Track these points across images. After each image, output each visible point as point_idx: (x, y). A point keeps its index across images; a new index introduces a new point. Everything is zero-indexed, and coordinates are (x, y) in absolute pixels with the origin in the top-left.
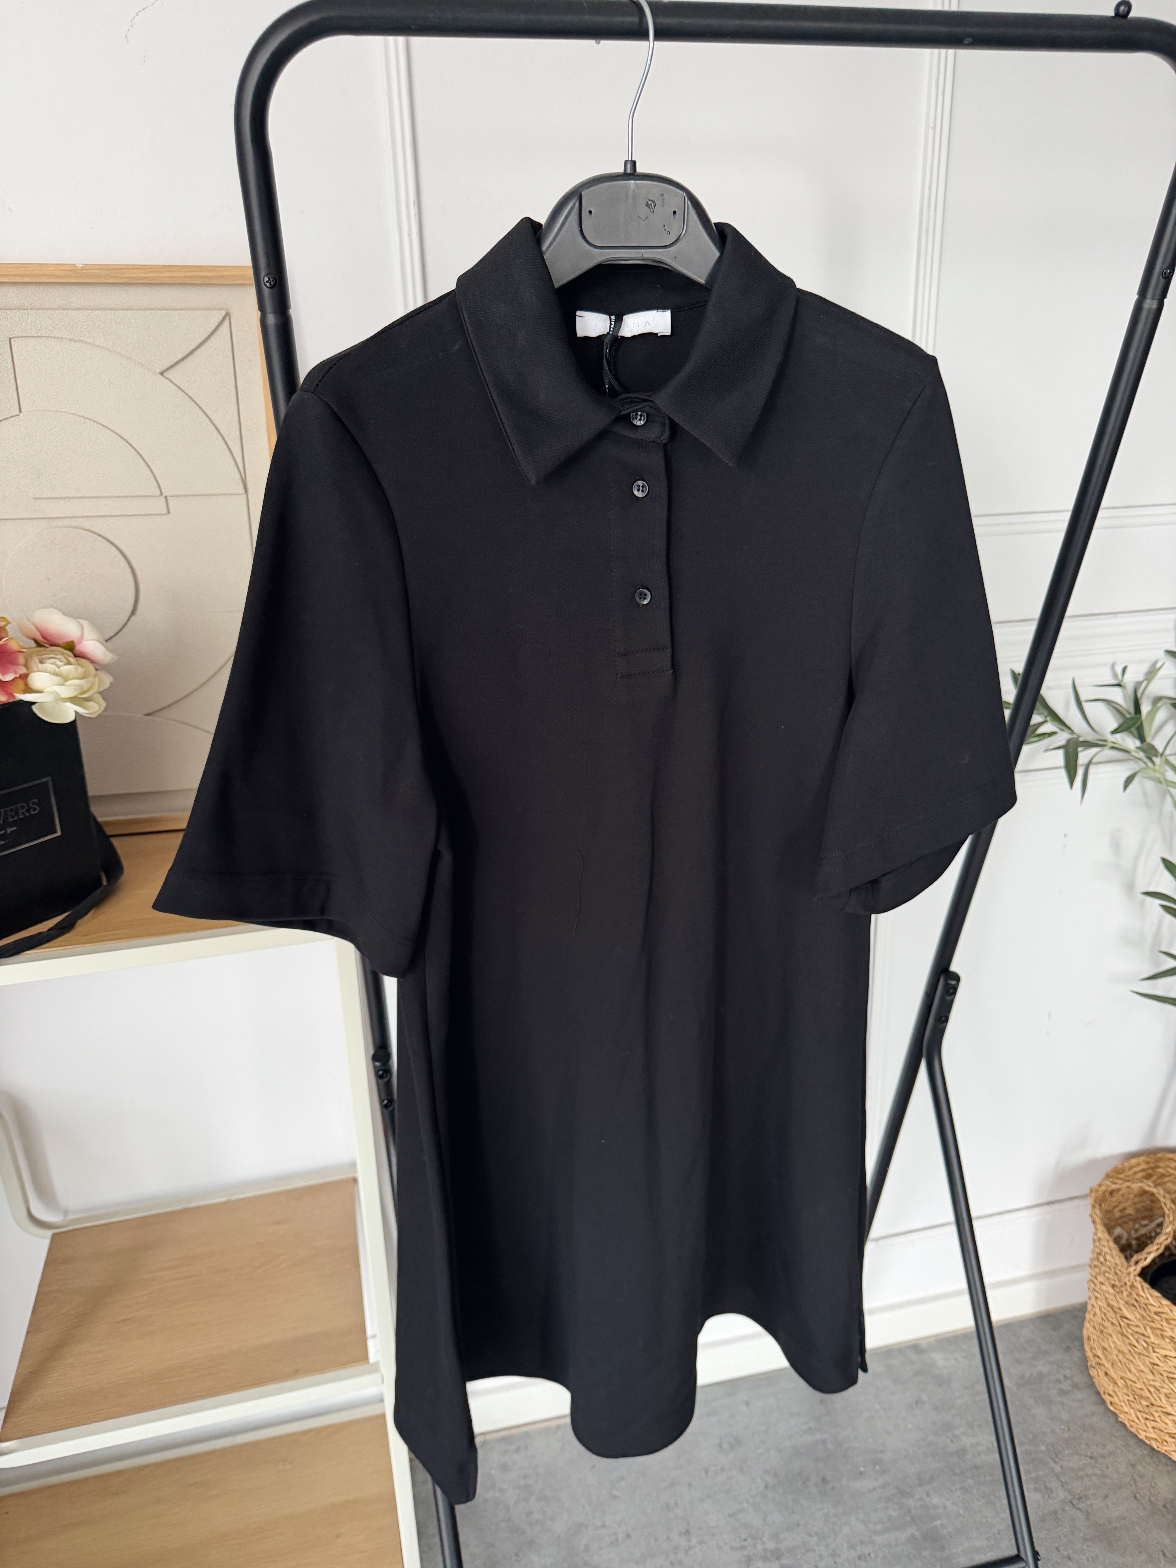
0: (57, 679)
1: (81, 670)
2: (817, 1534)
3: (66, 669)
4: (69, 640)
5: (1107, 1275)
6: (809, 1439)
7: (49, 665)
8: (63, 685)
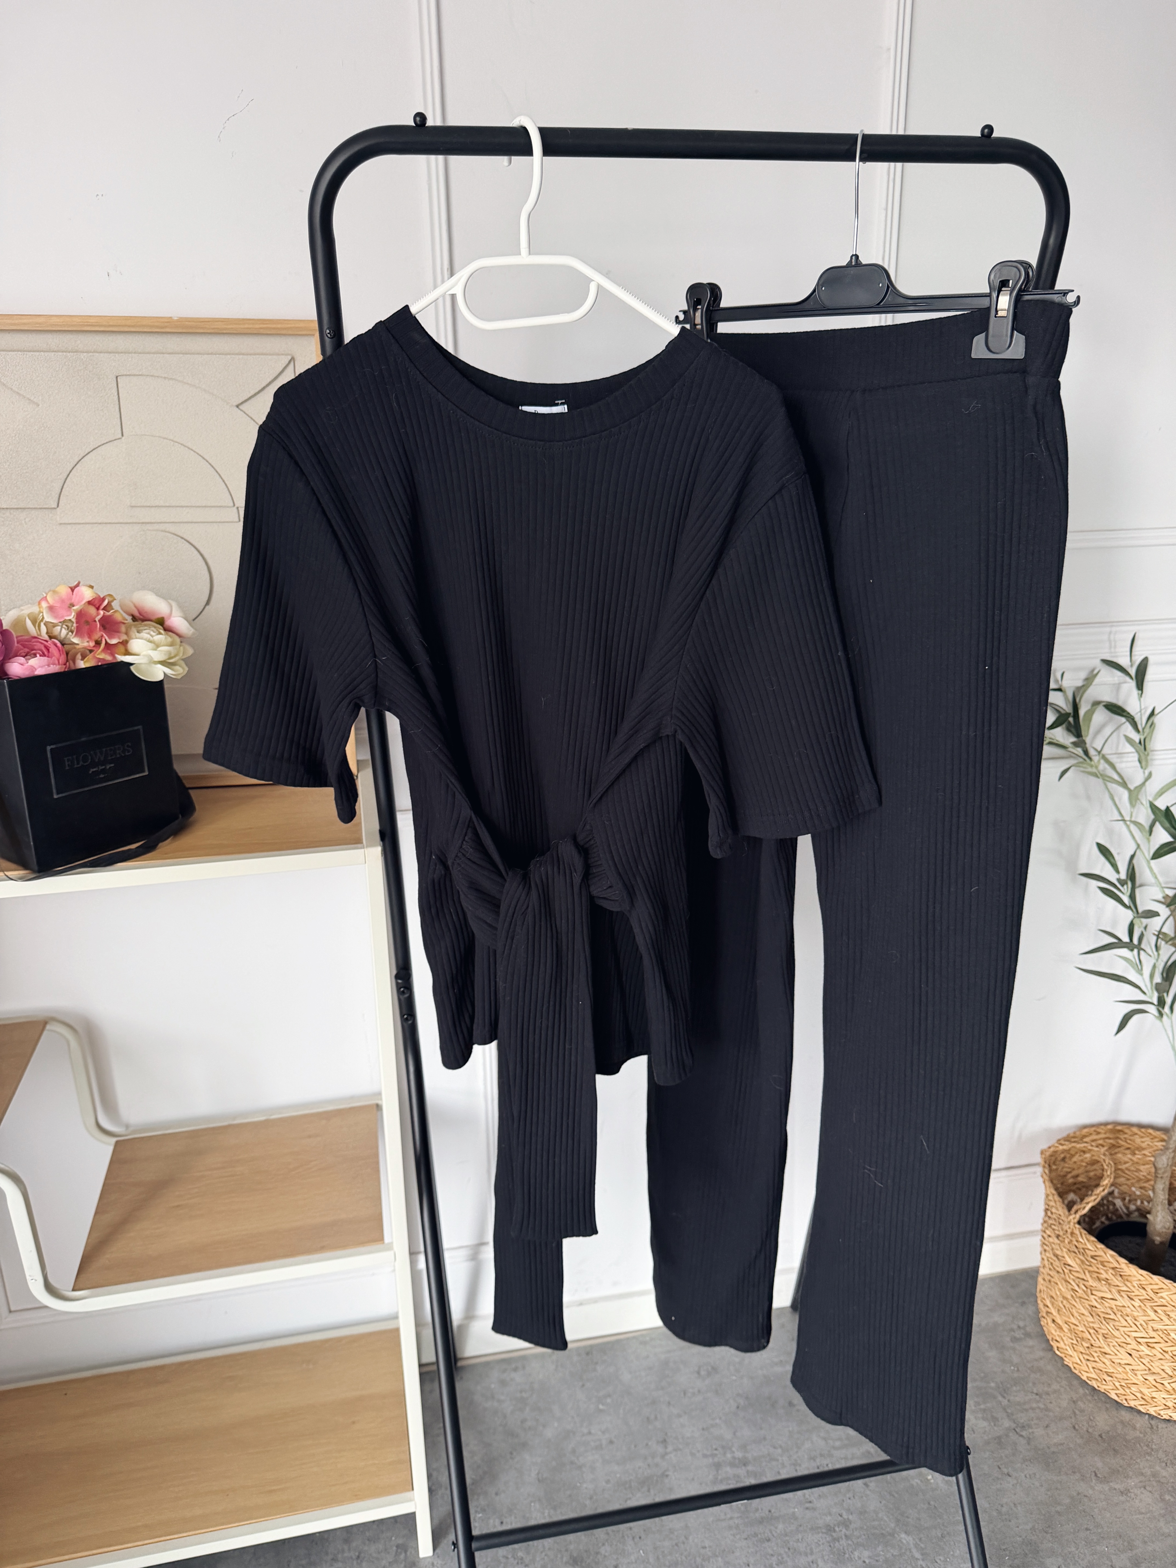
0: (151, 645)
1: (169, 640)
3: (158, 638)
4: (160, 616)
5: (1053, 1227)
7: (144, 634)
8: (155, 650)
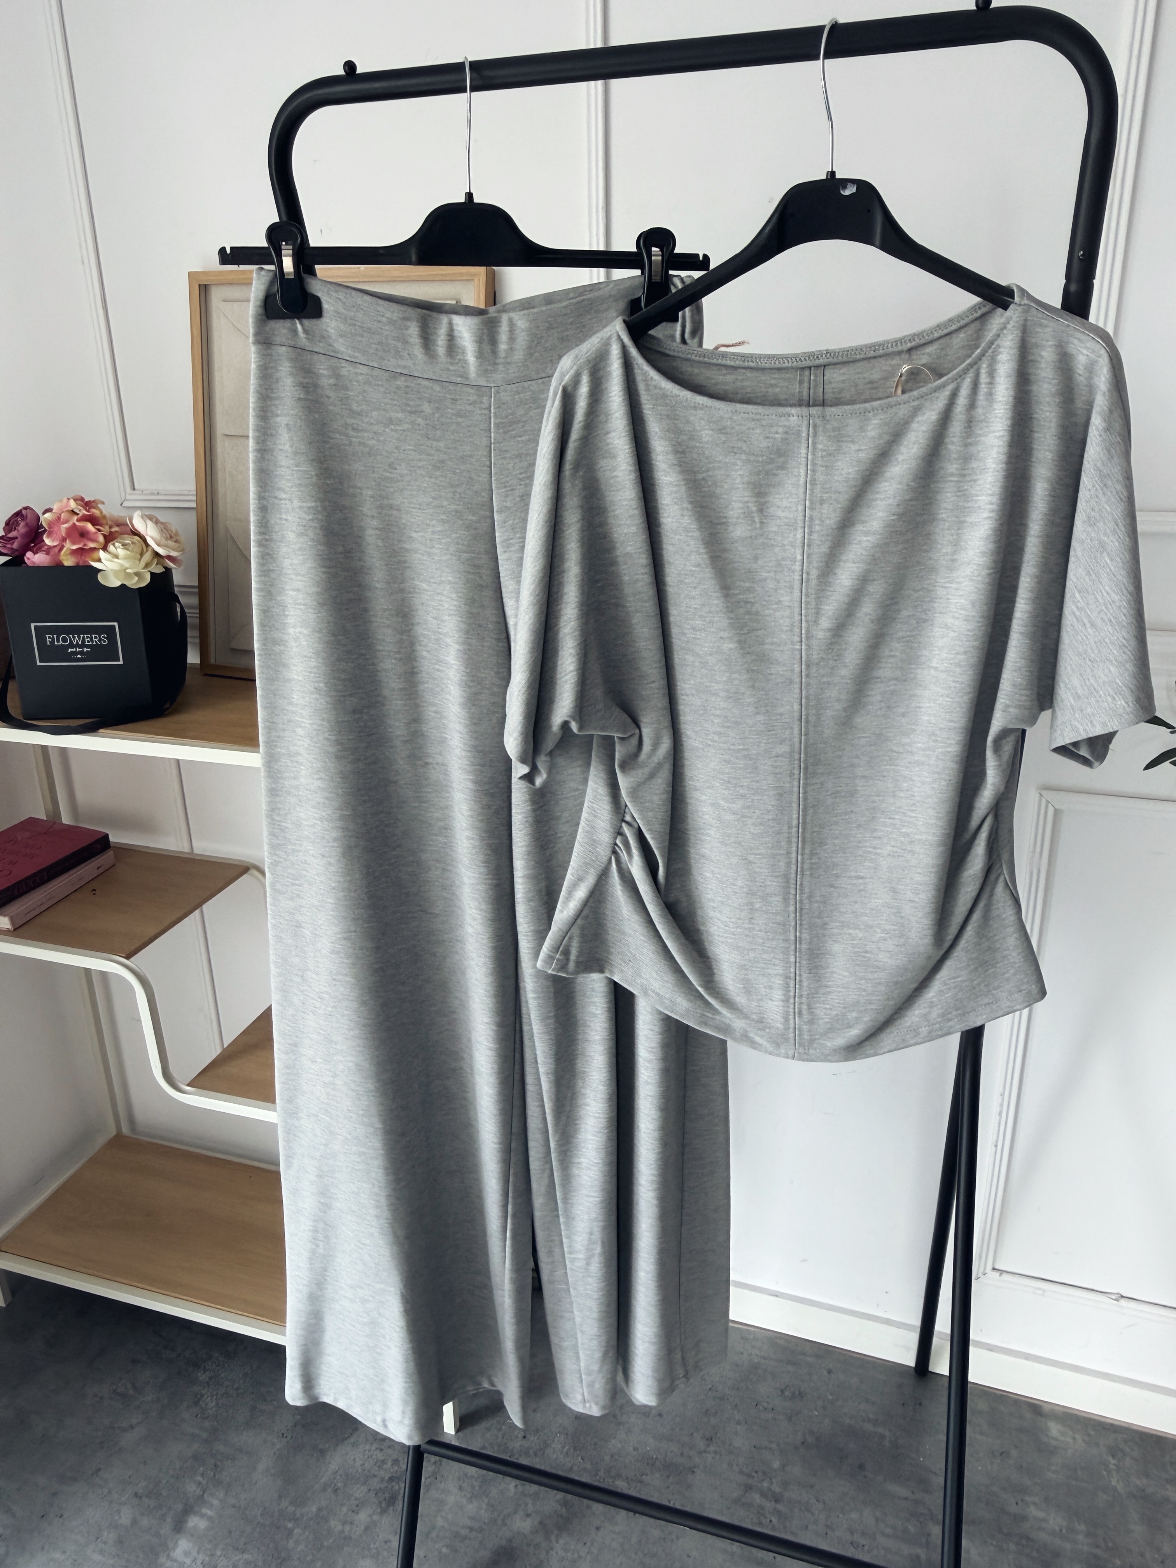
2: (824, 1503)
6: (869, 1427)
